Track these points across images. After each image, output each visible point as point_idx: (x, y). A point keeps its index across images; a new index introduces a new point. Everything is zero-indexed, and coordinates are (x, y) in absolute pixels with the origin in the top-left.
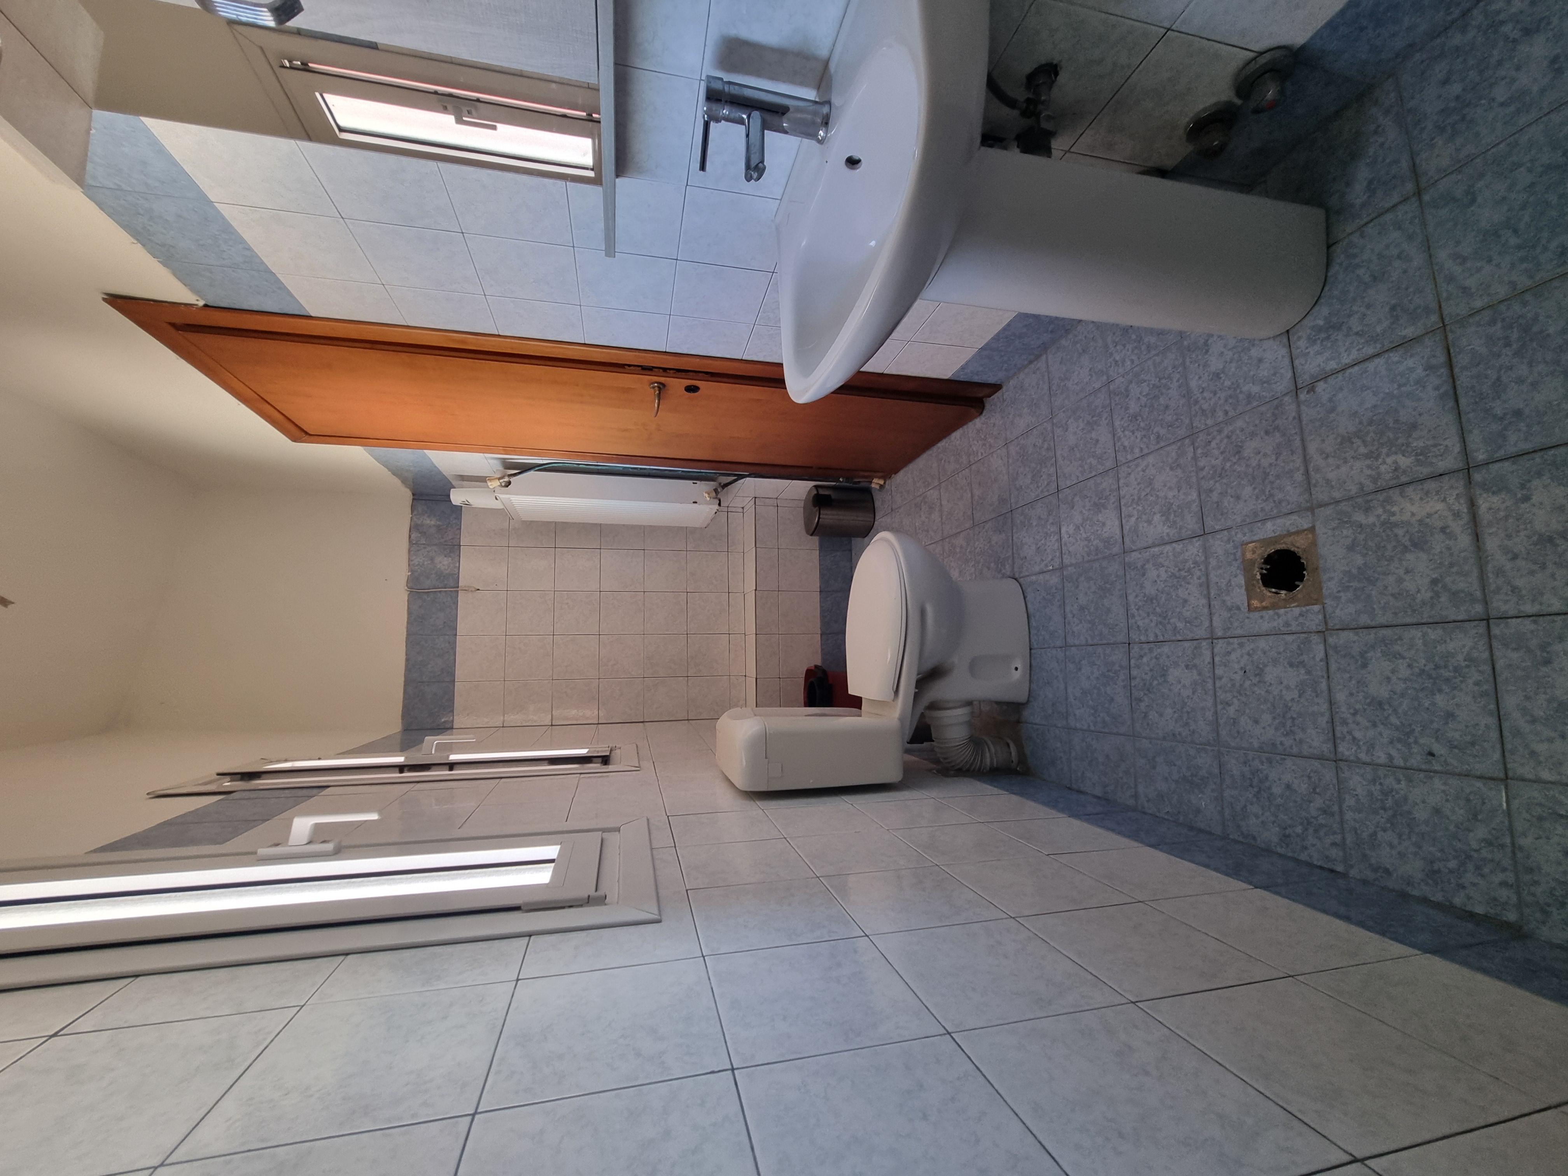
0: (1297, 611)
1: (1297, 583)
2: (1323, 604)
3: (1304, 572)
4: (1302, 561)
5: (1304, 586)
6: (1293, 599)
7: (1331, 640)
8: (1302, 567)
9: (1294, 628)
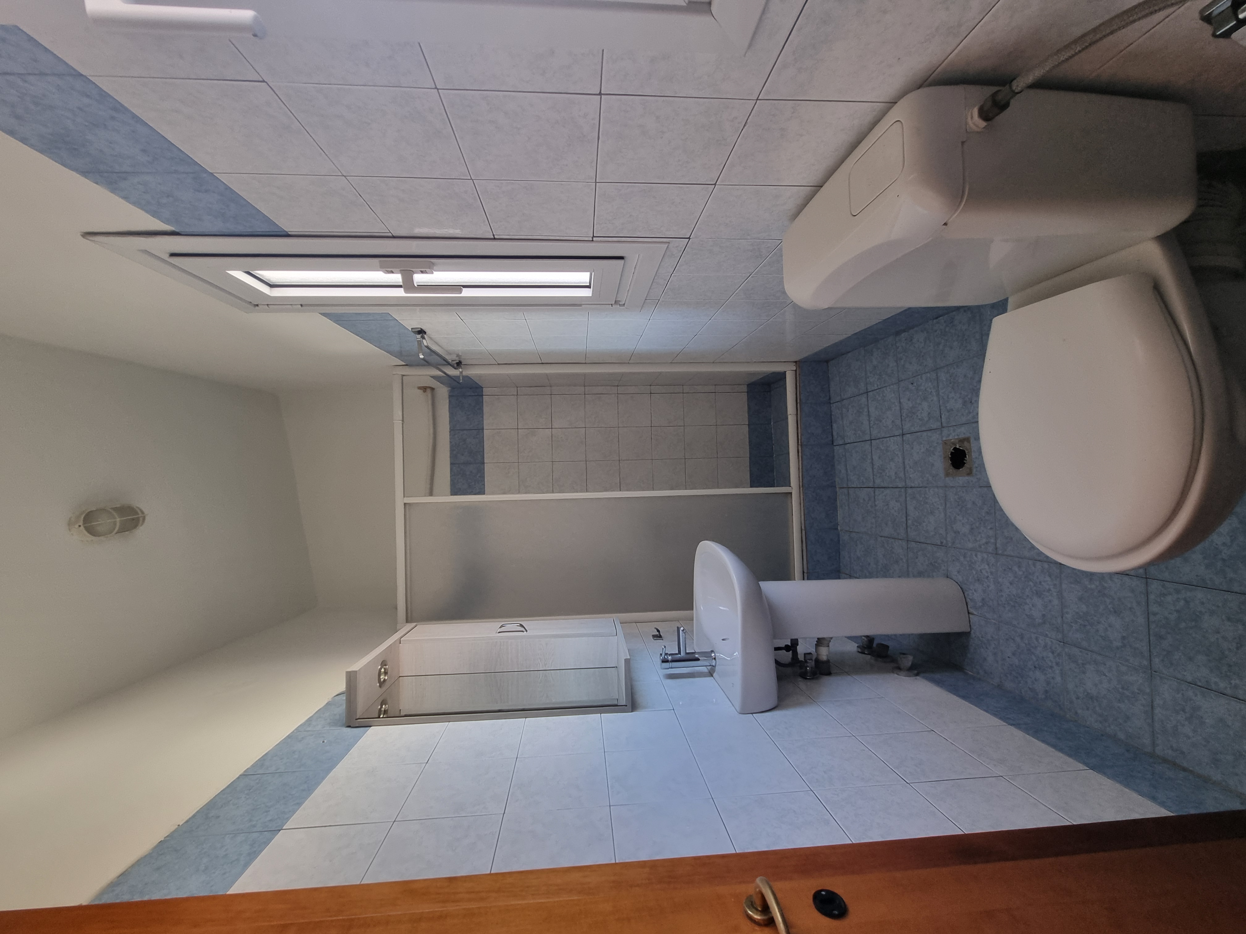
0: (951, 438)
1: (953, 451)
2: (942, 441)
3: (950, 456)
4: (951, 462)
5: (950, 449)
6: (954, 444)
7: (939, 424)
8: (951, 459)
9: (952, 428)
